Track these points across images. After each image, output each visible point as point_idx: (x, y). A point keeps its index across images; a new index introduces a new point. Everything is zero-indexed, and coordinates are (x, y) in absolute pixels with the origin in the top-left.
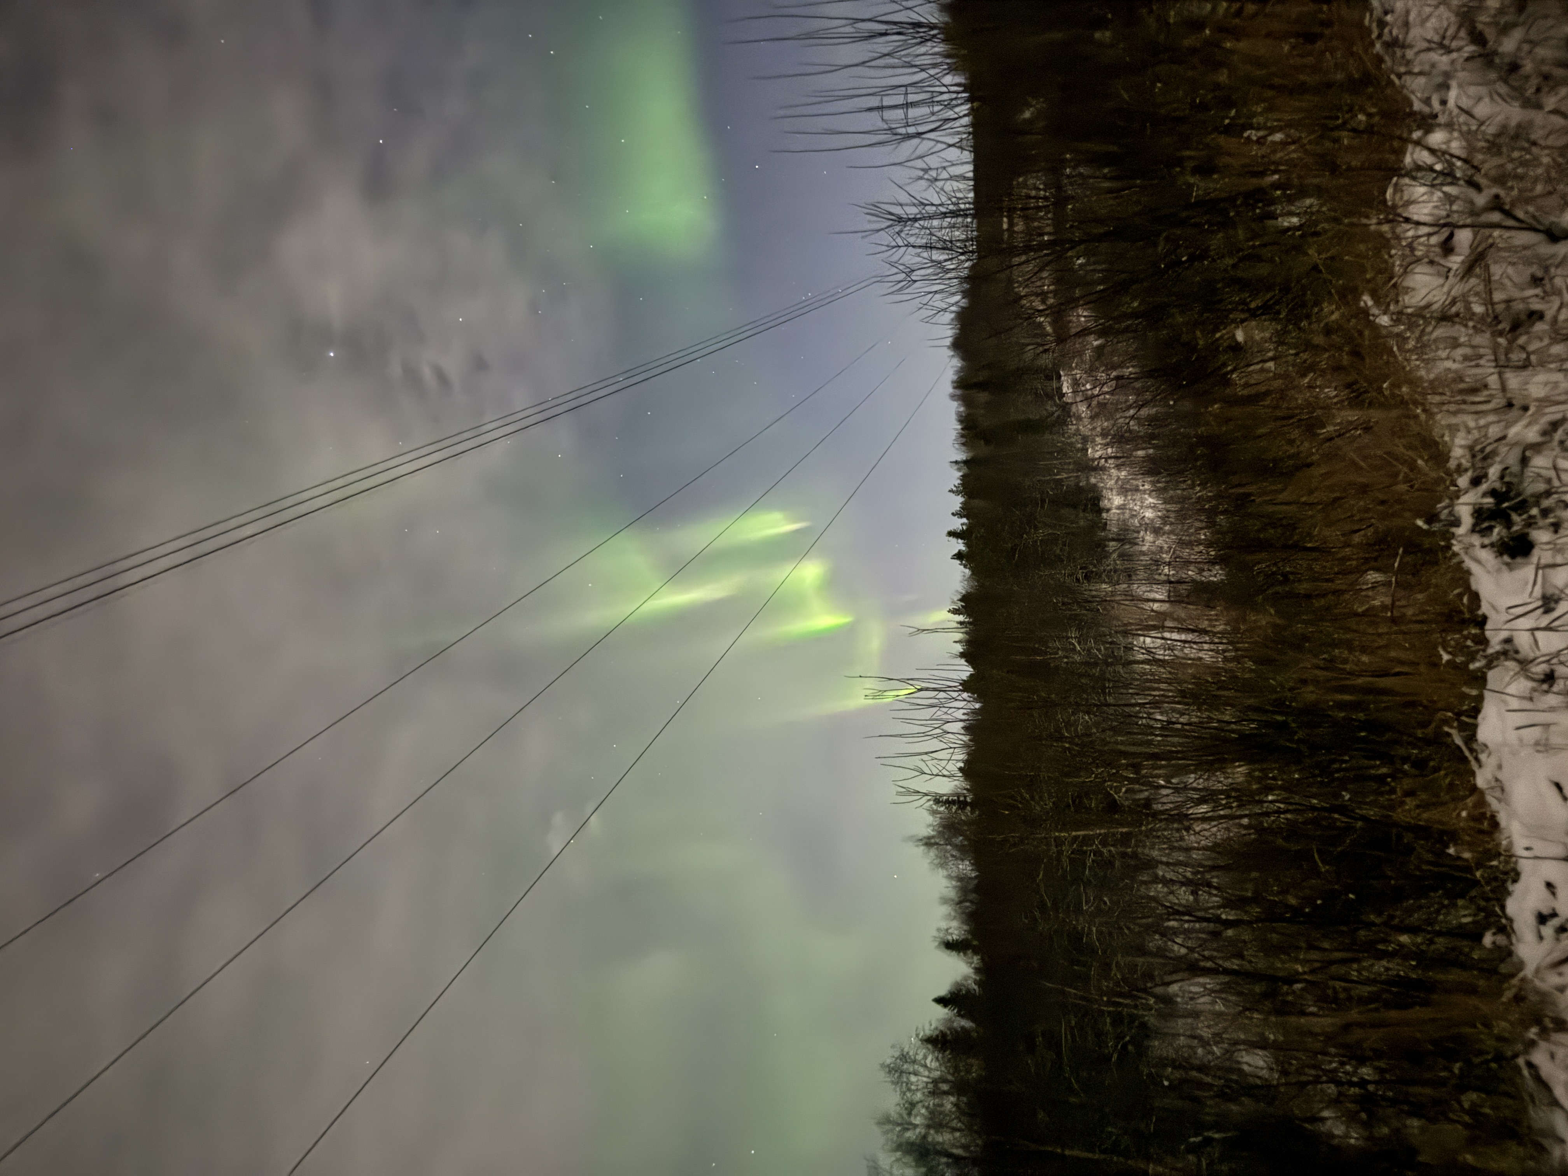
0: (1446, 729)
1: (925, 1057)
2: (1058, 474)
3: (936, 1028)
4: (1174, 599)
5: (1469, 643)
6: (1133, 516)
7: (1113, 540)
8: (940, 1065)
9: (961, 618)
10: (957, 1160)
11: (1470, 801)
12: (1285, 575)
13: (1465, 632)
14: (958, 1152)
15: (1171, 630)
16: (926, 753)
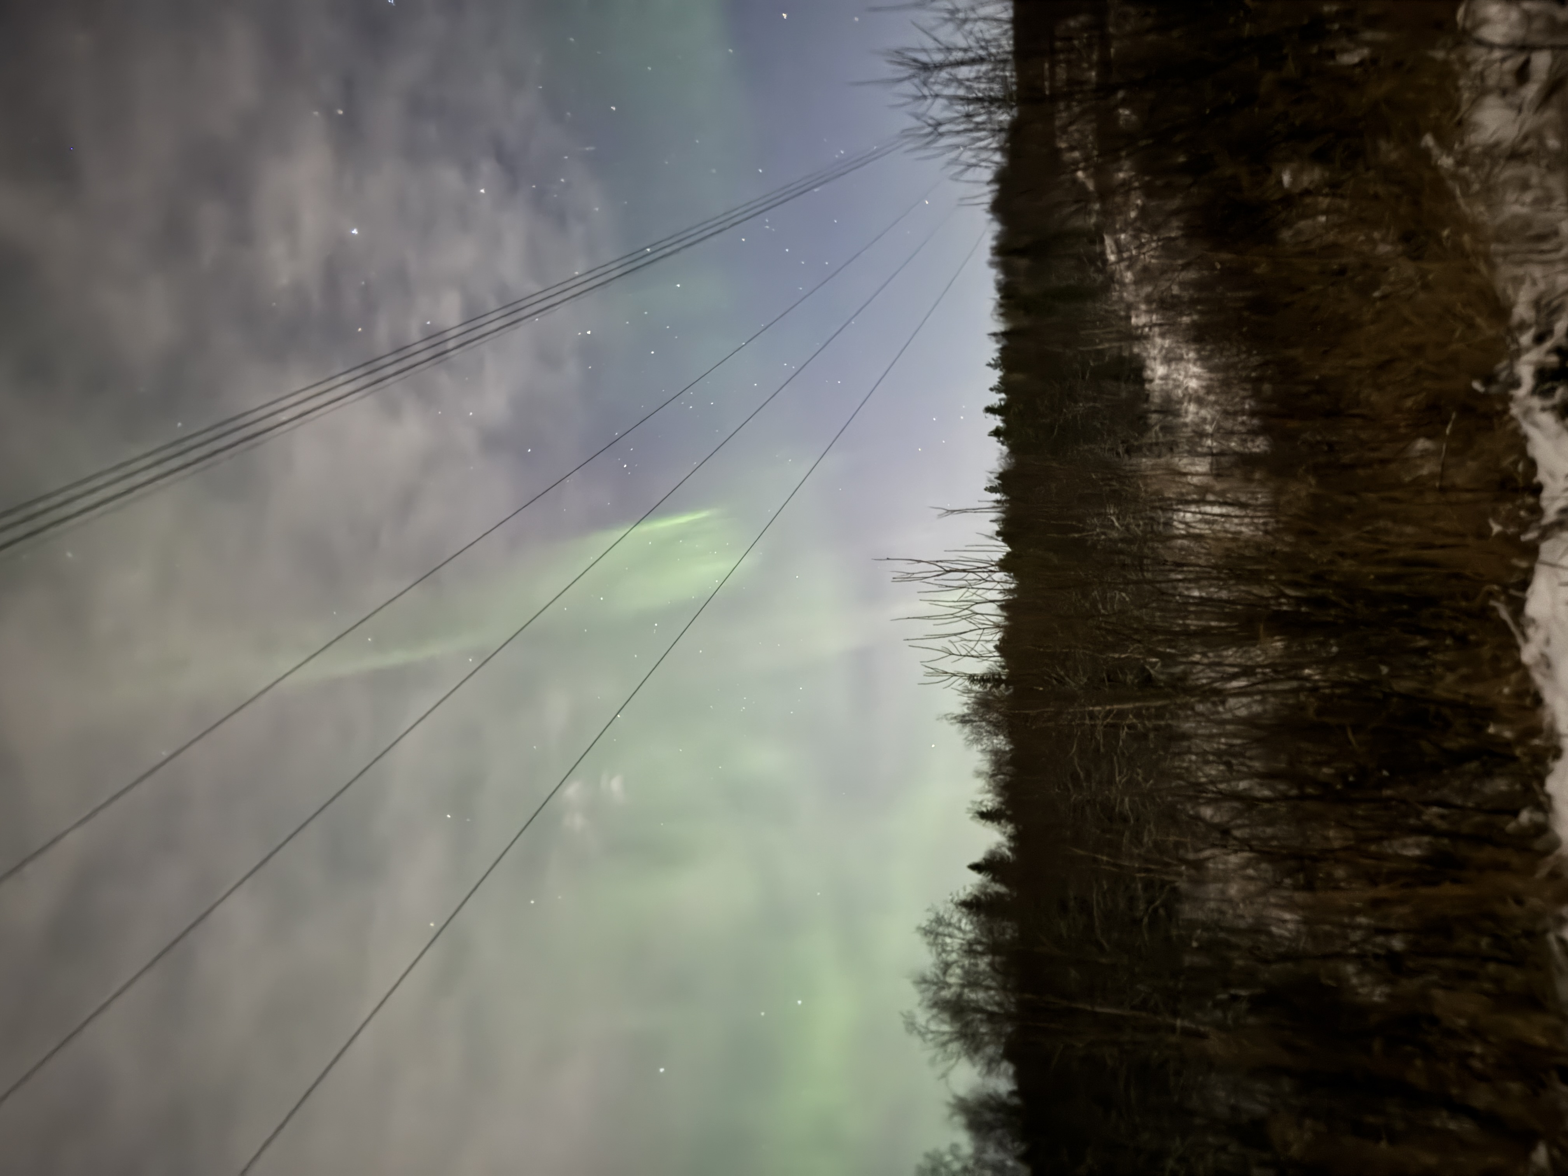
0: (1493, 603)
1: (960, 921)
2: (1101, 342)
3: (970, 894)
4: (1218, 473)
5: (1522, 513)
6: (1177, 387)
7: (1156, 412)
8: (974, 928)
9: (998, 496)
10: (991, 1017)
11: (1514, 677)
12: (1331, 446)
13: (1519, 502)
14: (995, 1009)
15: (1212, 503)
16: (955, 635)
